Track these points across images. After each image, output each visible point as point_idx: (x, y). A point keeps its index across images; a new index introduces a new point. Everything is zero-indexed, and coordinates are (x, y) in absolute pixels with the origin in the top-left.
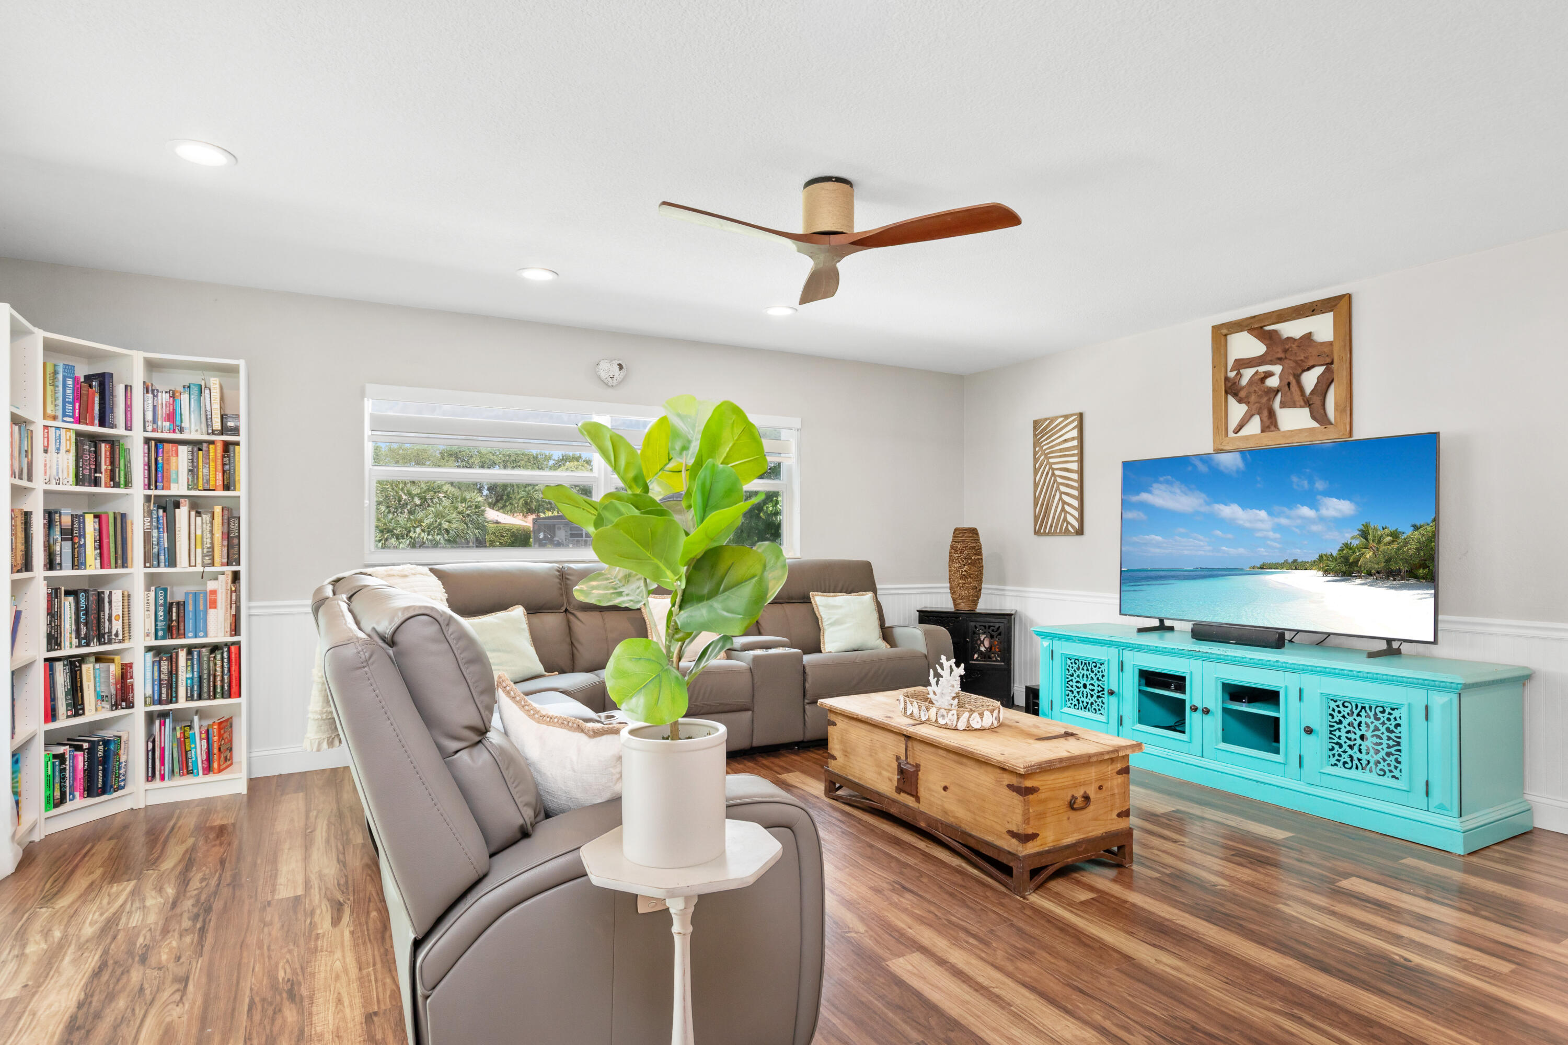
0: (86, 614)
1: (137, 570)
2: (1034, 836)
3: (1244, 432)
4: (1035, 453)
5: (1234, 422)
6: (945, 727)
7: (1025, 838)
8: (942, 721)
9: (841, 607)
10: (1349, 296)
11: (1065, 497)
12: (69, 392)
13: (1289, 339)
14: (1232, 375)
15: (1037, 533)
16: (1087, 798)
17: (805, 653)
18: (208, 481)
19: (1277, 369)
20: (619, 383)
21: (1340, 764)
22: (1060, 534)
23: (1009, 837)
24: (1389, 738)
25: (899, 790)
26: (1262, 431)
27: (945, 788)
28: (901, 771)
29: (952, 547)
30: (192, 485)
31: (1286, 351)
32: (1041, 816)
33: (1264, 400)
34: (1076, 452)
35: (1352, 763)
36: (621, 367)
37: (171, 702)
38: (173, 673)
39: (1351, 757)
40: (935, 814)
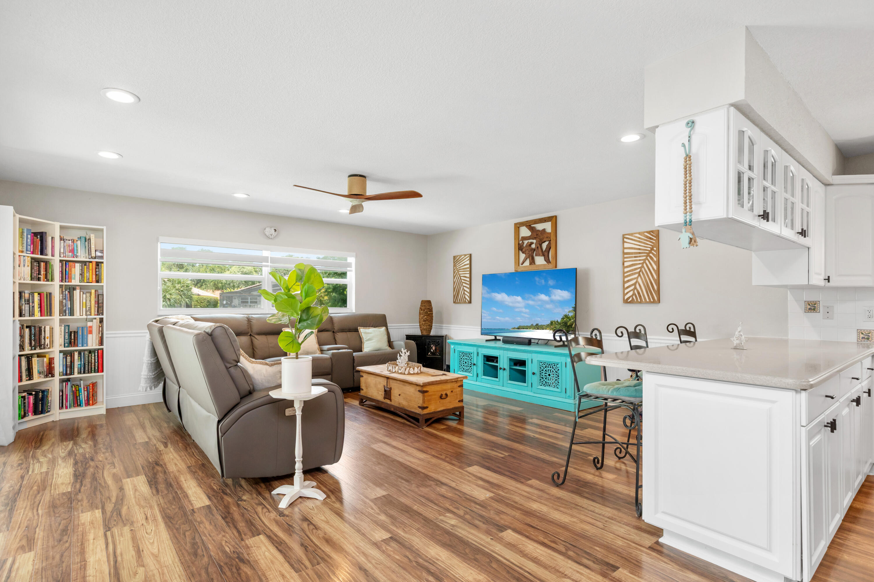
0: (34, 336)
1: (56, 316)
2: (427, 407)
3: (525, 264)
4: (454, 270)
5: (521, 261)
6: (401, 373)
7: (423, 408)
8: (400, 372)
9: (371, 333)
10: (556, 217)
11: (465, 288)
12: (29, 240)
13: (538, 230)
14: (521, 242)
15: (454, 302)
16: (446, 395)
17: (354, 352)
18: (89, 279)
19: (534, 241)
20: (274, 237)
21: (543, 385)
22: (463, 303)
23: (418, 409)
24: (556, 374)
25: (385, 398)
26: (530, 265)
27: (400, 395)
28: (385, 391)
29: (420, 308)
30: (82, 280)
31: (537, 235)
32: (429, 401)
33: (530, 253)
34: (468, 270)
35: (546, 384)
36: (275, 230)
37: (71, 374)
38: (72, 362)
39: (546, 382)
40: (396, 405)
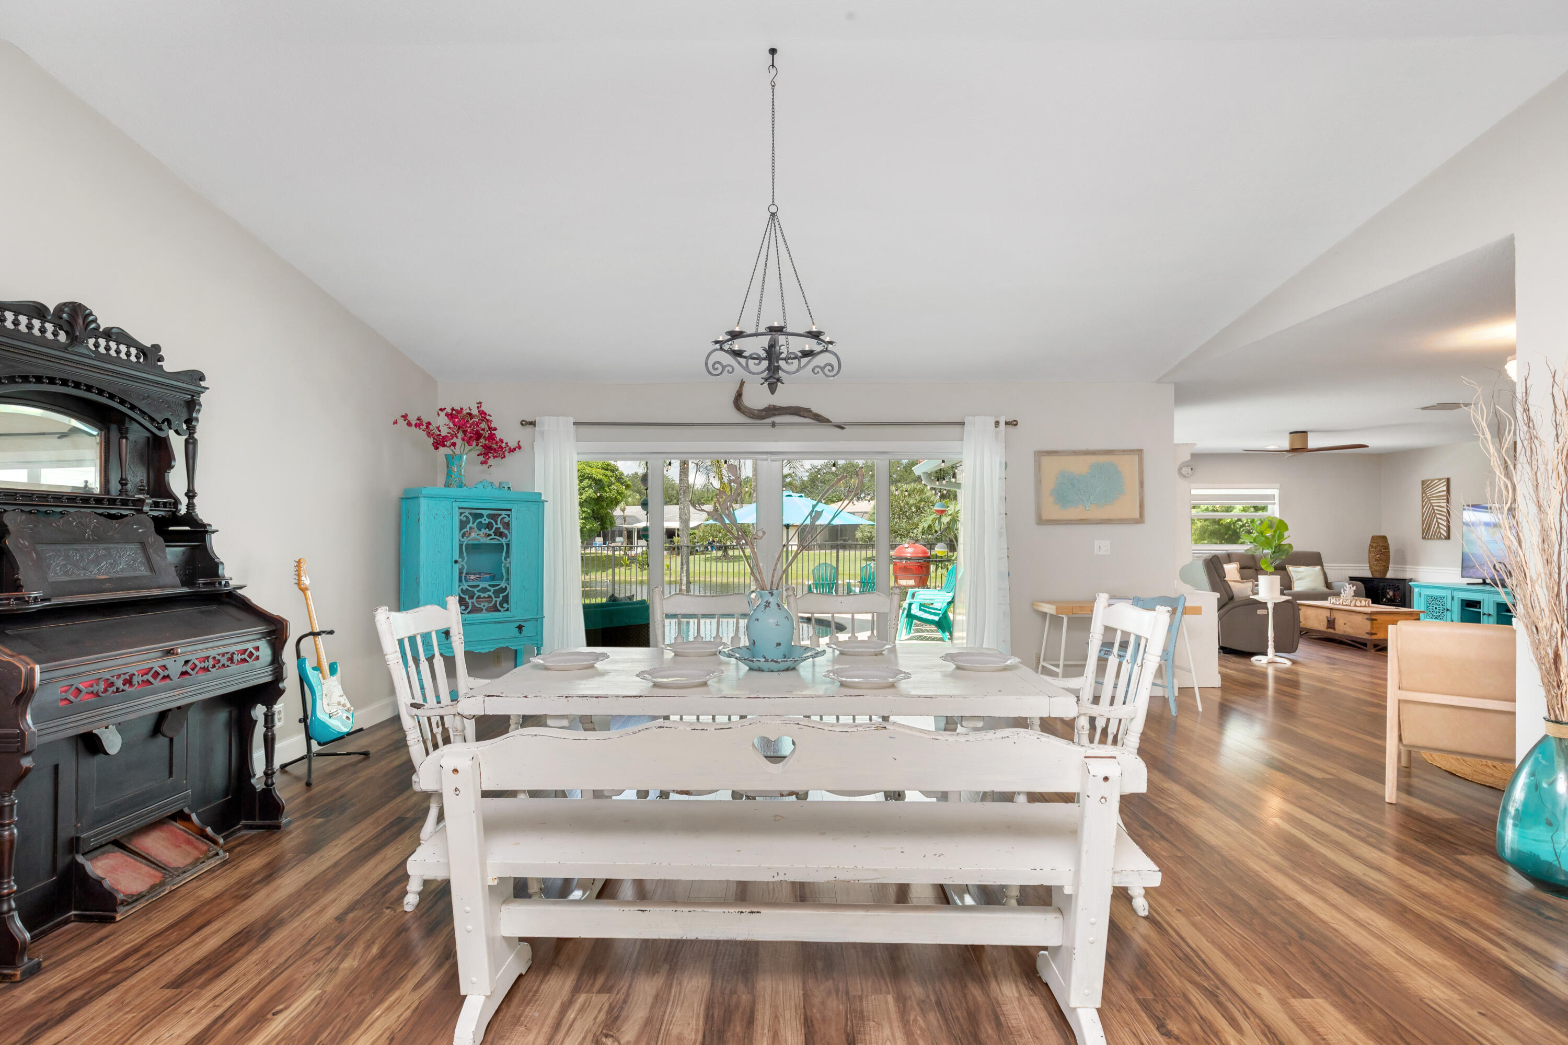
2: (1376, 634)
4: (1423, 497)
6: (1346, 605)
7: (1372, 634)
9: (1303, 572)
11: (1439, 520)
15: (1423, 538)
20: (1190, 476)
22: (1437, 539)
23: (1366, 635)
25: (1328, 628)
27: (1345, 624)
28: (1328, 621)
29: (1370, 545)
32: (1378, 628)
34: (1445, 498)
36: (1192, 469)
40: (1341, 633)
